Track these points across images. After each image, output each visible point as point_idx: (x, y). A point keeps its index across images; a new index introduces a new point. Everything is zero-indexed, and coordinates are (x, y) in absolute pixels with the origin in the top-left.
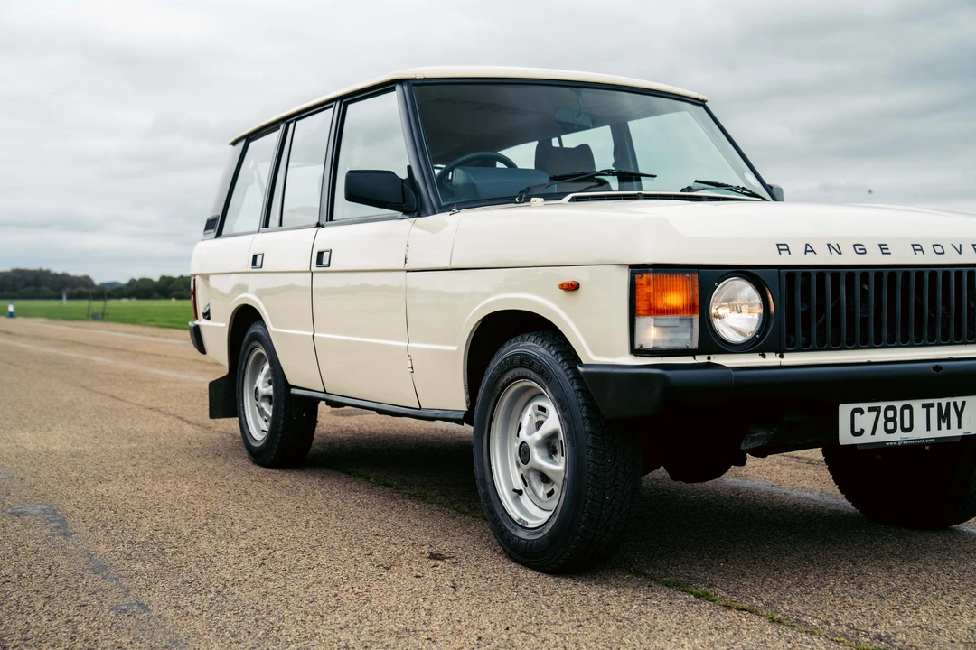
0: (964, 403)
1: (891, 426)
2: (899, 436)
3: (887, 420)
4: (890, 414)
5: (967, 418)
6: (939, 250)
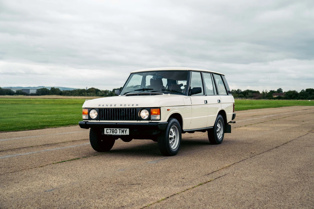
0: (126, 130)
1: (113, 132)
2: (114, 134)
3: (112, 131)
4: (113, 130)
5: (127, 132)
6: (125, 105)
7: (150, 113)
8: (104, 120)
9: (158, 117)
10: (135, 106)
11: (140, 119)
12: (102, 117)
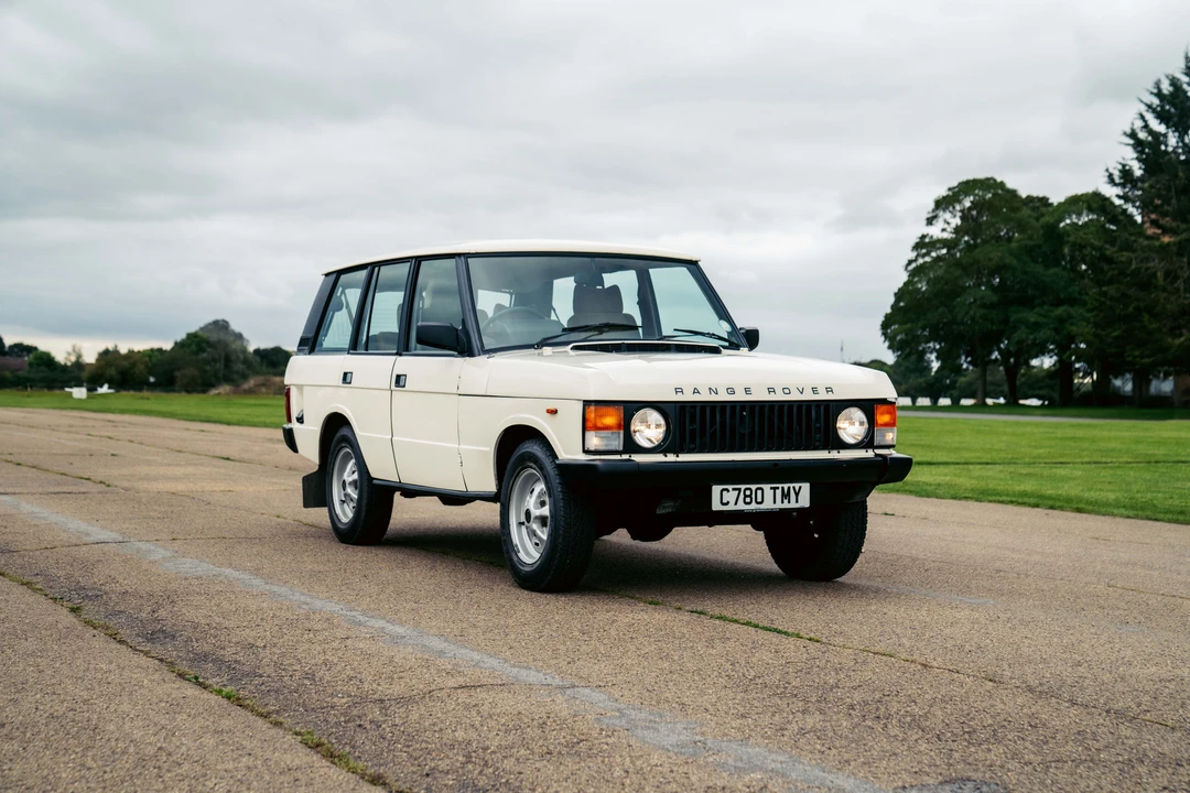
0: (800, 488)
1: (748, 500)
2: (753, 506)
3: (746, 496)
4: (748, 493)
5: (802, 496)
6: (787, 391)
7: (874, 422)
9: (892, 436)
10: (822, 395)
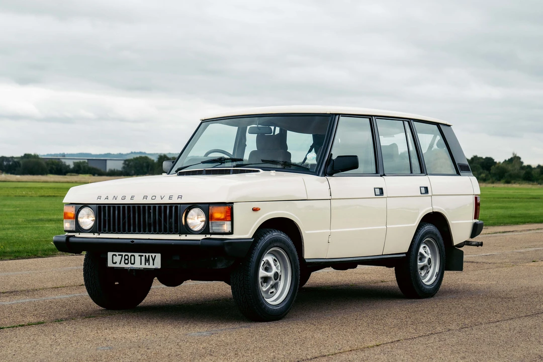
0: (155, 256)
1: (126, 262)
2: (129, 266)
3: (125, 259)
4: (126, 257)
5: (156, 262)
6: (153, 198)
7: (209, 218)
8: (109, 232)
9: (226, 227)
10: (175, 200)
11: (187, 230)
12: (105, 226)
